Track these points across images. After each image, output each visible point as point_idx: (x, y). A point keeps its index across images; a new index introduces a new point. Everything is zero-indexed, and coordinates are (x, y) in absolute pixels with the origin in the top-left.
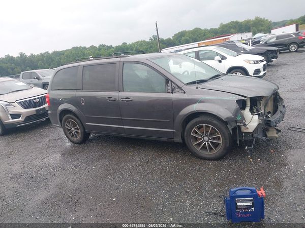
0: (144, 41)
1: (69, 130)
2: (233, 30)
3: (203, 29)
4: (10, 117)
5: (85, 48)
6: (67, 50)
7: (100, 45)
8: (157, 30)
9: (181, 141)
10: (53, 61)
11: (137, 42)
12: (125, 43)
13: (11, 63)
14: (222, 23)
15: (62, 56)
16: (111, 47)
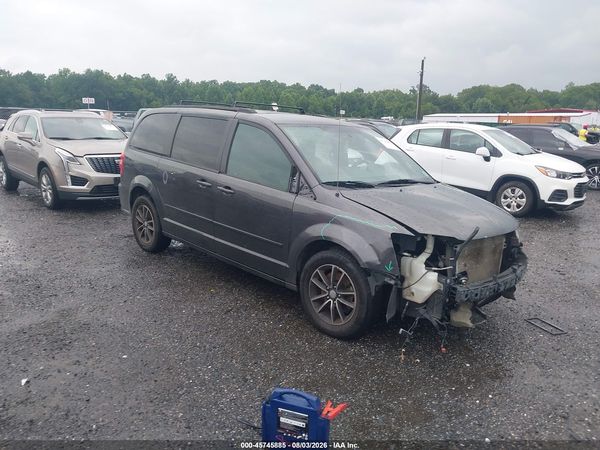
0: (399, 93)
1: (140, 224)
2: (591, 102)
3: (527, 88)
4: (69, 181)
5: (283, 86)
6: (250, 84)
7: (312, 86)
8: (422, 75)
9: (293, 286)
10: (220, 98)
11: (384, 92)
12: (360, 90)
13: (150, 91)
14: (571, 84)
15: (239, 94)
16: (332, 92)
